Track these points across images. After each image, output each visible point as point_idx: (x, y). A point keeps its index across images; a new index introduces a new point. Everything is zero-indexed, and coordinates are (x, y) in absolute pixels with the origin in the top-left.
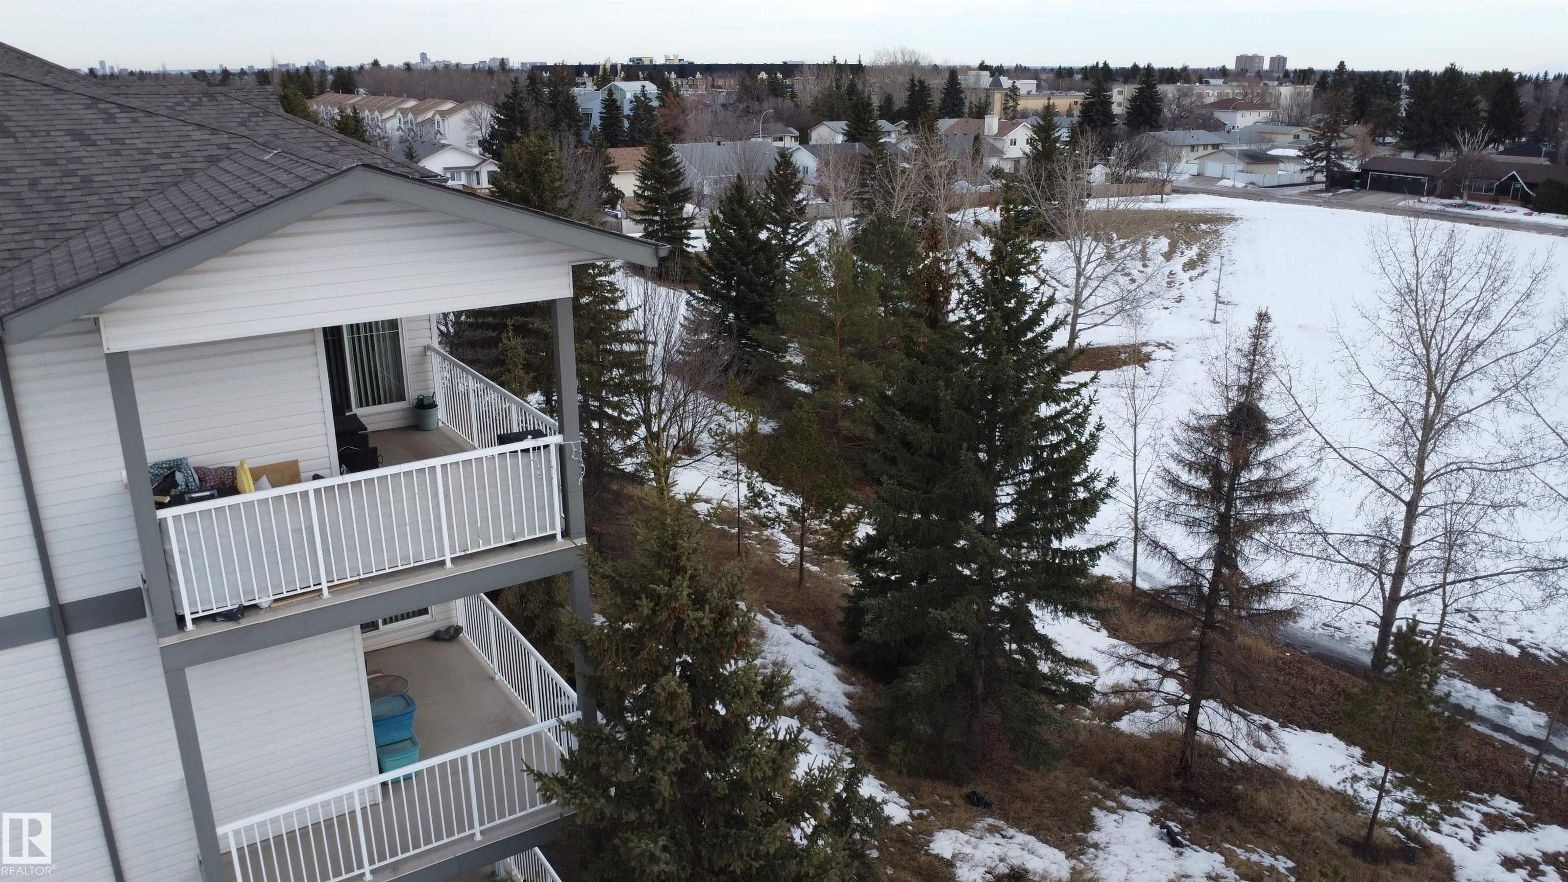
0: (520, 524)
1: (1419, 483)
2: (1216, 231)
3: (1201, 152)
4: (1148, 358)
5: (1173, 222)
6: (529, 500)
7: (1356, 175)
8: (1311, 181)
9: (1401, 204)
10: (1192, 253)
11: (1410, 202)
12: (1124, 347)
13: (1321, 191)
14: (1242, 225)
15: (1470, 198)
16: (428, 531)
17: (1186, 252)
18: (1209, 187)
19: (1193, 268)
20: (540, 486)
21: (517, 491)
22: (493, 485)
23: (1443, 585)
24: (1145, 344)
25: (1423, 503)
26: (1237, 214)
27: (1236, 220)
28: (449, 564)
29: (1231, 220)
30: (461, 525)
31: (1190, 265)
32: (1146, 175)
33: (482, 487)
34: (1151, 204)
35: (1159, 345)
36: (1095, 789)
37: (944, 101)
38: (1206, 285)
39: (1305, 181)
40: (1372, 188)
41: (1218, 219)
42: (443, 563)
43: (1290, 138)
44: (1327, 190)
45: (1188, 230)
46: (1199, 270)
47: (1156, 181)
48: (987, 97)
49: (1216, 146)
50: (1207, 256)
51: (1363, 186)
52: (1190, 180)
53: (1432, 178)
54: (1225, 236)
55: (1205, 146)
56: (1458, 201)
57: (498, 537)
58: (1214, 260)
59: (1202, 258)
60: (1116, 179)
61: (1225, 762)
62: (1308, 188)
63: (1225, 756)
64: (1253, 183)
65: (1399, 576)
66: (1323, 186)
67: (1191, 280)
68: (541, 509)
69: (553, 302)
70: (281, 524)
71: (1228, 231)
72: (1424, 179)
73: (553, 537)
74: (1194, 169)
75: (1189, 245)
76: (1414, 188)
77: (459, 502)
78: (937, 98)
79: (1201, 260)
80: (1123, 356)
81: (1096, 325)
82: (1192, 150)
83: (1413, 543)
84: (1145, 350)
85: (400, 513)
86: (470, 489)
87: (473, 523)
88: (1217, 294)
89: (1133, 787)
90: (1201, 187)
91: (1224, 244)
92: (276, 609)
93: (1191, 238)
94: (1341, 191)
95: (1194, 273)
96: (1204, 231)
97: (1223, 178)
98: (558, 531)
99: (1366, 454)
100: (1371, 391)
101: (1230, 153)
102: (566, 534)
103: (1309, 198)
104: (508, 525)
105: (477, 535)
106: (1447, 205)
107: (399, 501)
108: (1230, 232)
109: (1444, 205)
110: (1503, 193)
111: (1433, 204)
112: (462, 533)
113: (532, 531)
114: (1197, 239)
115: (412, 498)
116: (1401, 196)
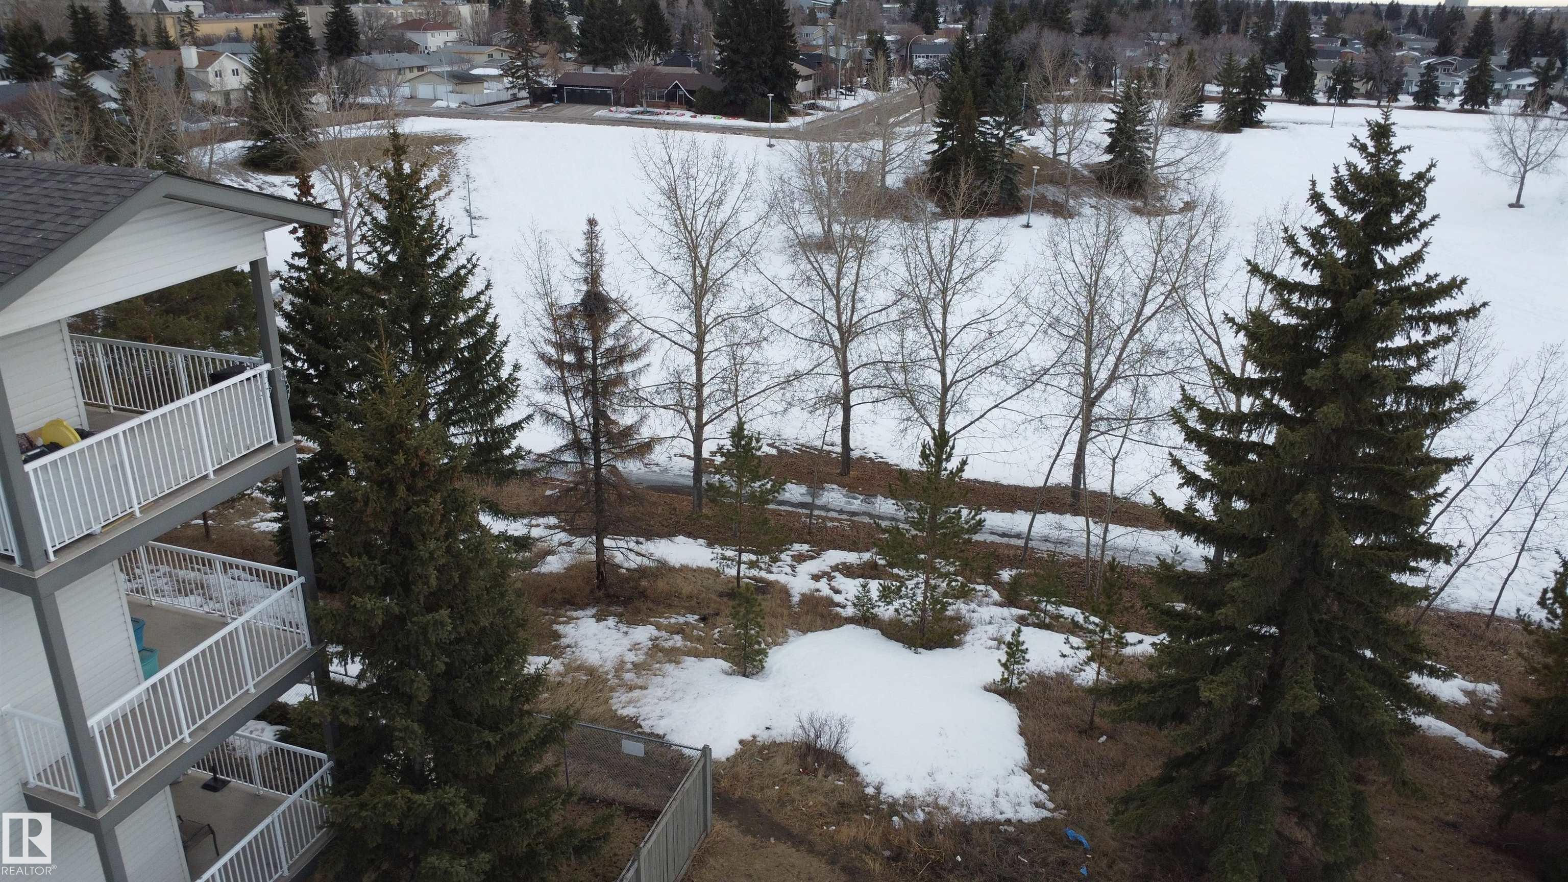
0: (251, 438)
1: (700, 336)
2: (450, 152)
3: (409, 75)
6: (255, 417)
7: (554, 90)
8: (515, 98)
9: (597, 114)
11: (602, 112)
13: (527, 107)
14: (472, 145)
15: (648, 106)
16: (196, 452)
18: (427, 109)
19: (440, 189)
20: (260, 405)
21: (247, 411)
22: (232, 410)
23: (736, 404)
25: (707, 348)
26: (464, 135)
27: (464, 139)
28: (212, 476)
29: (461, 140)
30: (216, 443)
31: (435, 186)
32: (367, 100)
33: (225, 412)
36: (547, 614)
37: (112, 29)
38: (455, 203)
39: (509, 98)
40: (570, 101)
41: (450, 140)
42: (206, 477)
43: (486, 58)
44: (532, 106)
45: (424, 152)
46: (445, 190)
47: (376, 106)
48: (157, 22)
49: (420, 68)
50: (448, 175)
51: (561, 100)
52: (408, 103)
53: (616, 91)
54: (459, 156)
55: (411, 69)
56: (639, 109)
57: (239, 451)
58: (456, 179)
59: (444, 178)
60: (335, 106)
61: (623, 571)
62: (515, 104)
63: (621, 567)
64: (464, 103)
65: (699, 409)
66: (528, 102)
67: (440, 200)
68: (263, 423)
70: (104, 463)
71: (460, 150)
72: (610, 91)
73: (271, 443)
74: (407, 92)
76: (602, 100)
77: (212, 425)
79: (444, 180)
82: (401, 74)
83: (704, 381)
85: (177, 440)
86: (218, 415)
87: (223, 440)
88: (467, 211)
89: (573, 604)
90: (419, 109)
91: (460, 163)
92: (107, 533)
93: (430, 160)
94: (543, 106)
95: (441, 193)
96: (439, 153)
97: (436, 100)
98: (275, 438)
99: (659, 321)
100: (651, 272)
101: (437, 74)
102: (280, 440)
103: (518, 115)
104: (244, 439)
105: (226, 450)
106: (632, 113)
107: (176, 432)
108: (463, 151)
109: (629, 113)
110: (672, 99)
111: (622, 113)
112: (217, 450)
113: (259, 441)
114: (436, 161)
115: (183, 428)
116: (593, 107)
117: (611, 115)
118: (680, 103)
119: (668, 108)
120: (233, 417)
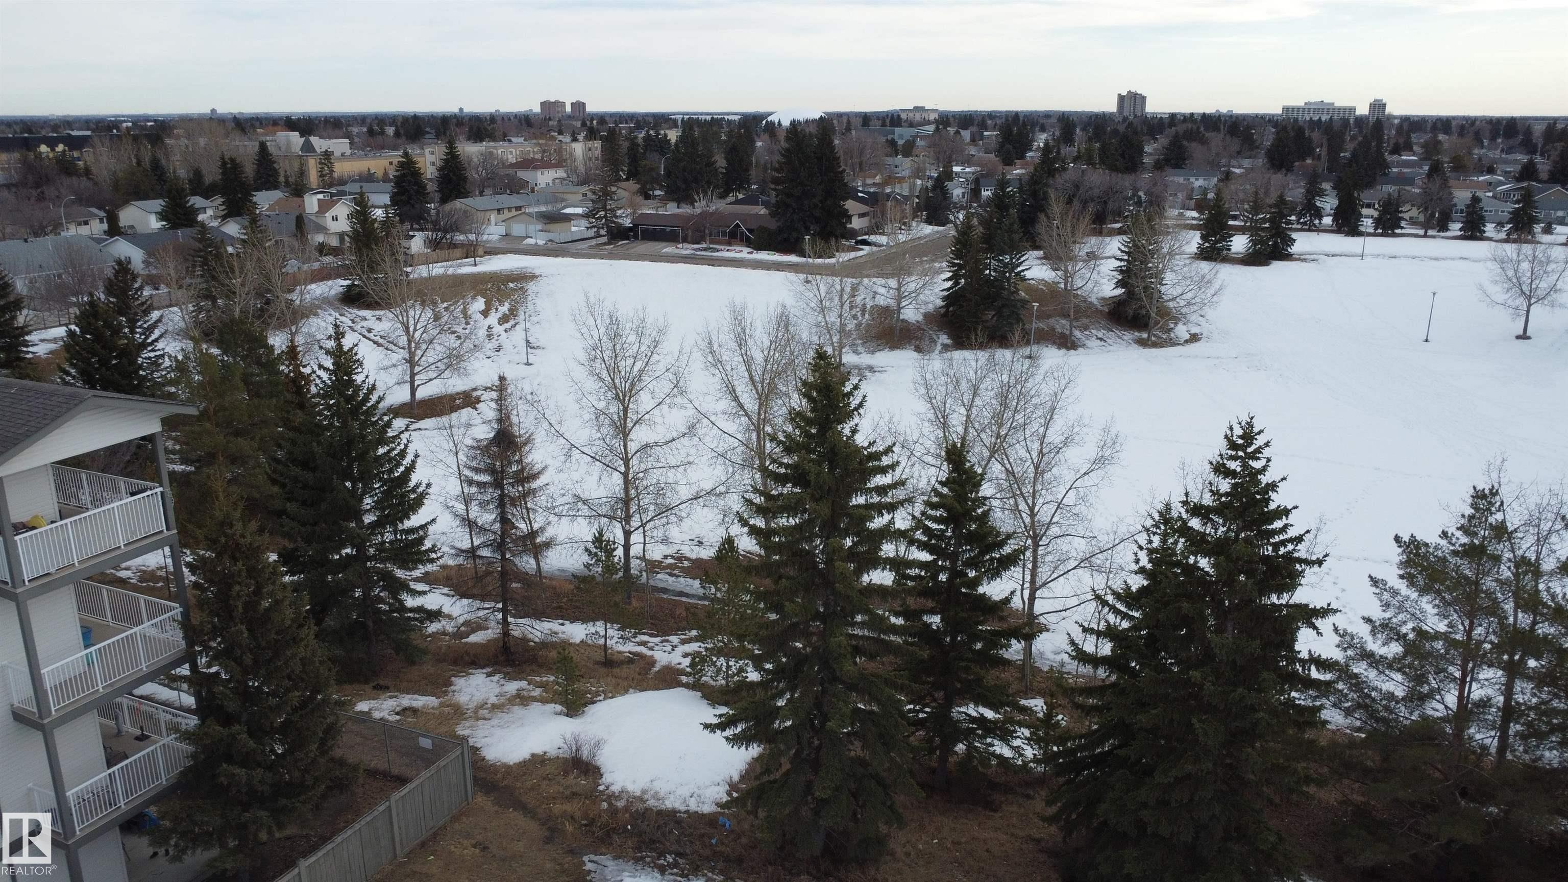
0: (149, 528)
1: (627, 459)
2: (522, 288)
3: (507, 214)
4: (478, 400)
5: (486, 283)
6: (152, 516)
7: (630, 229)
8: (596, 236)
10: (505, 308)
11: (669, 249)
12: (458, 394)
13: (605, 244)
14: (542, 282)
15: (711, 243)
16: (113, 534)
17: (500, 308)
18: (516, 246)
19: (507, 322)
20: (155, 510)
21: (147, 513)
24: (475, 389)
25: (632, 472)
26: (537, 272)
27: (536, 277)
28: (123, 547)
29: (533, 277)
30: (126, 530)
31: (503, 320)
34: (466, 268)
35: (486, 389)
37: (258, 172)
38: (518, 335)
39: (592, 236)
40: (643, 239)
41: (523, 278)
42: (120, 547)
43: (580, 197)
44: (609, 243)
45: (499, 289)
46: (512, 322)
47: (468, 244)
48: (302, 165)
49: (518, 208)
50: (517, 310)
51: (636, 237)
52: (500, 240)
53: (685, 229)
54: (529, 292)
55: (509, 209)
56: (704, 246)
57: (141, 534)
58: (523, 313)
59: (513, 312)
60: (434, 245)
61: (532, 643)
62: (593, 243)
64: (551, 241)
66: (605, 240)
67: (506, 331)
68: (157, 519)
69: (153, 434)
70: (60, 537)
71: (531, 287)
72: (679, 229)
73: (162, 531)
74: (501, 230)
75: (501, 303)
76: (671, 237)
77: (124, 520)
78: (249, 170)
79: (512, 314)
80: (457, 402)
81: (431, 380)
82: (499, 213)
84: (475, 394)
85: (102, 528)
86: (128, 515)
87: (130, 528)
88: (528, 341)
90: (509, 246)
91: (530, 298)
92: (58, 573)
93: (502, 295)
94: (620, 243)
95: (508, 325)
96: (512, 289)
97: (526, 238)
98: (165, 528)
101: (530, 215)
102: (167, 530)
103: (596, 252)
104: (144, 528)
105: (132, 533)
106: (696, 250)
107: (101, 523)
108: (534, 288)
109: (694, 249)
110: (734, 237)
111: (686, 249)
112: (127, 534)
113: (154, 529)
114: (508, 296)
115: (106, 521)
116: (664, 244)
117: (677, 251)
118: (741, 240)
119: (730, 244)
120: (137, 516)
